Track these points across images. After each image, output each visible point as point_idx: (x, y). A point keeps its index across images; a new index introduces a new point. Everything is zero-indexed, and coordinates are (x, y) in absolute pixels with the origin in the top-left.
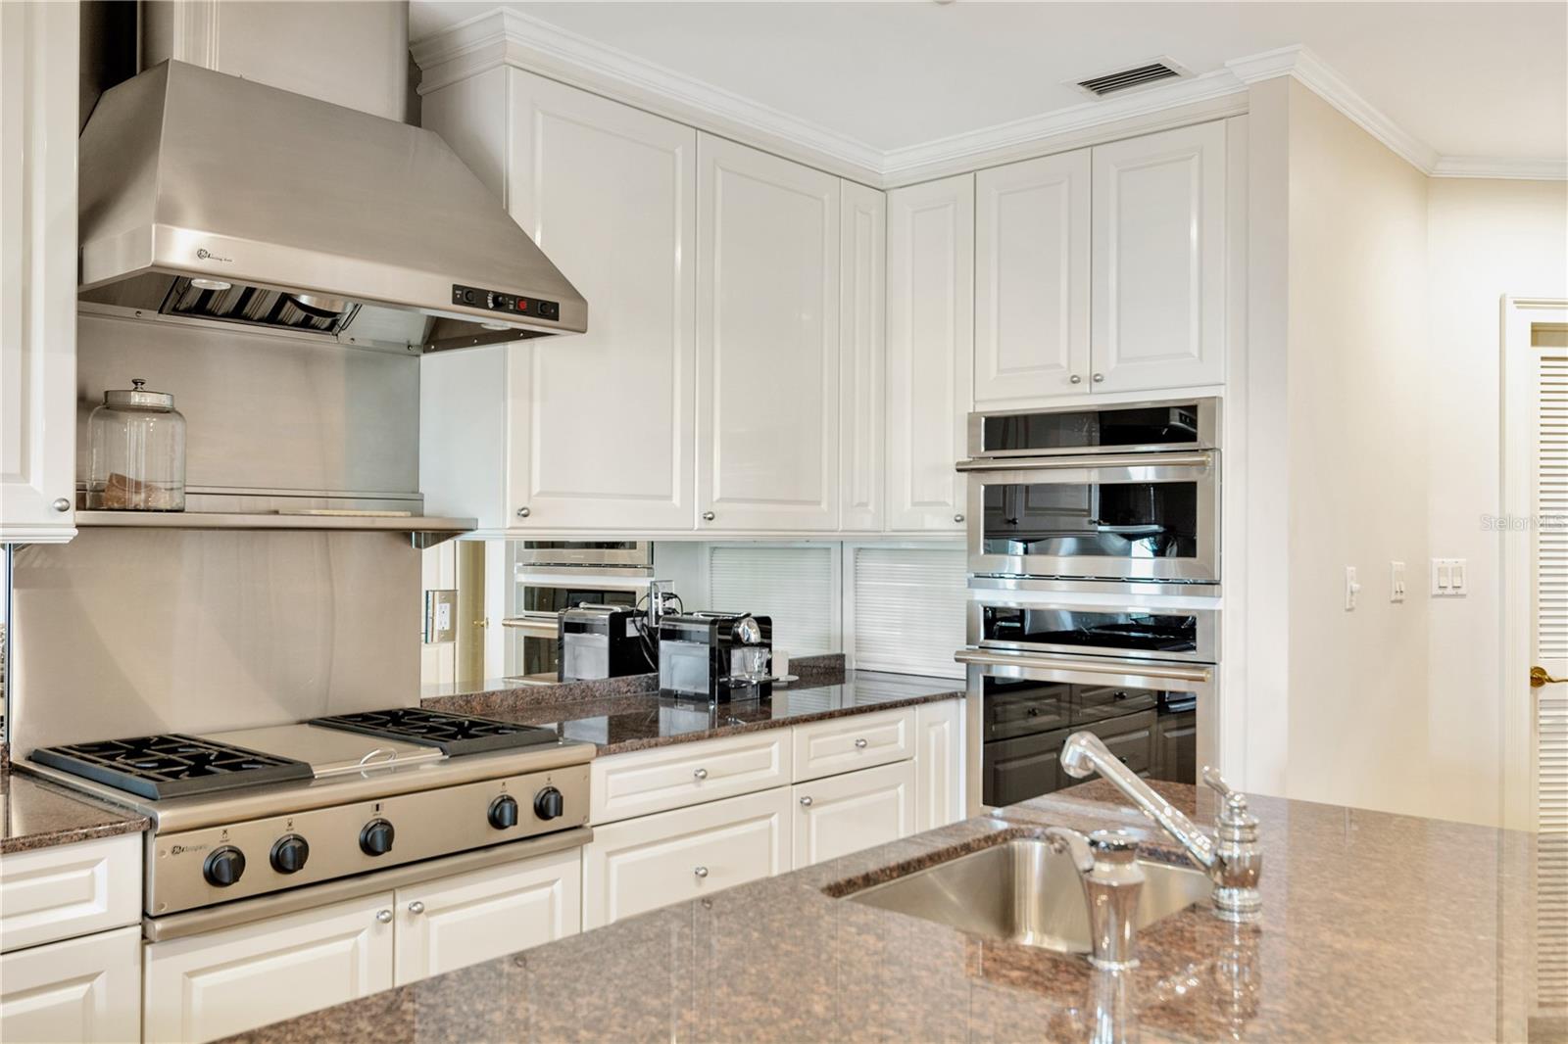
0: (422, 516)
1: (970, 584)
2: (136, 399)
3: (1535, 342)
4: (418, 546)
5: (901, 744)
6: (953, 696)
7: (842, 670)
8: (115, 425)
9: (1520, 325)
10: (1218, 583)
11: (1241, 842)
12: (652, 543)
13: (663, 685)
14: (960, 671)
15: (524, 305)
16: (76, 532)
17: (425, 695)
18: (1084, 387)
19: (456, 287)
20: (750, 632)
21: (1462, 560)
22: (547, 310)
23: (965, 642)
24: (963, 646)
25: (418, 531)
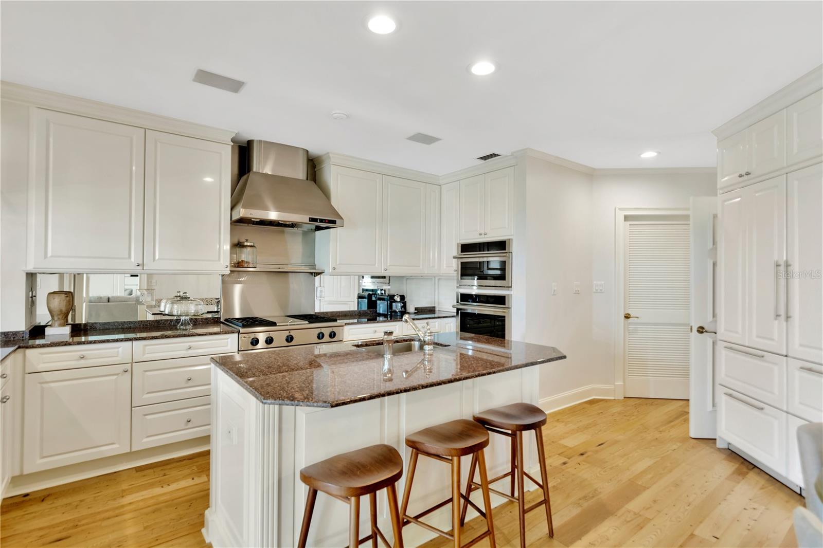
0: (315, 269)
1: (457, 287)
2: (246, 244)
3: (625, 220)
4: (314, 276)
5: (437, 328)
6: (453, 316)
7: (434, 311)
8: (242, 249)
9: (621, 216)
10: (511, 287)
11: (429, 336)
12: (390, 277)
13: (378, 312)
14: (455, 310)
15: (327, 221)
16: (230, 272)
17: (316, 311)
18: (483, 236)
19: (310, 218)
20: (398, 299)
21: (603, 282)
22: (334, 222)
23: (456, 302)
24: (456, 304)
25: (314, 273)
